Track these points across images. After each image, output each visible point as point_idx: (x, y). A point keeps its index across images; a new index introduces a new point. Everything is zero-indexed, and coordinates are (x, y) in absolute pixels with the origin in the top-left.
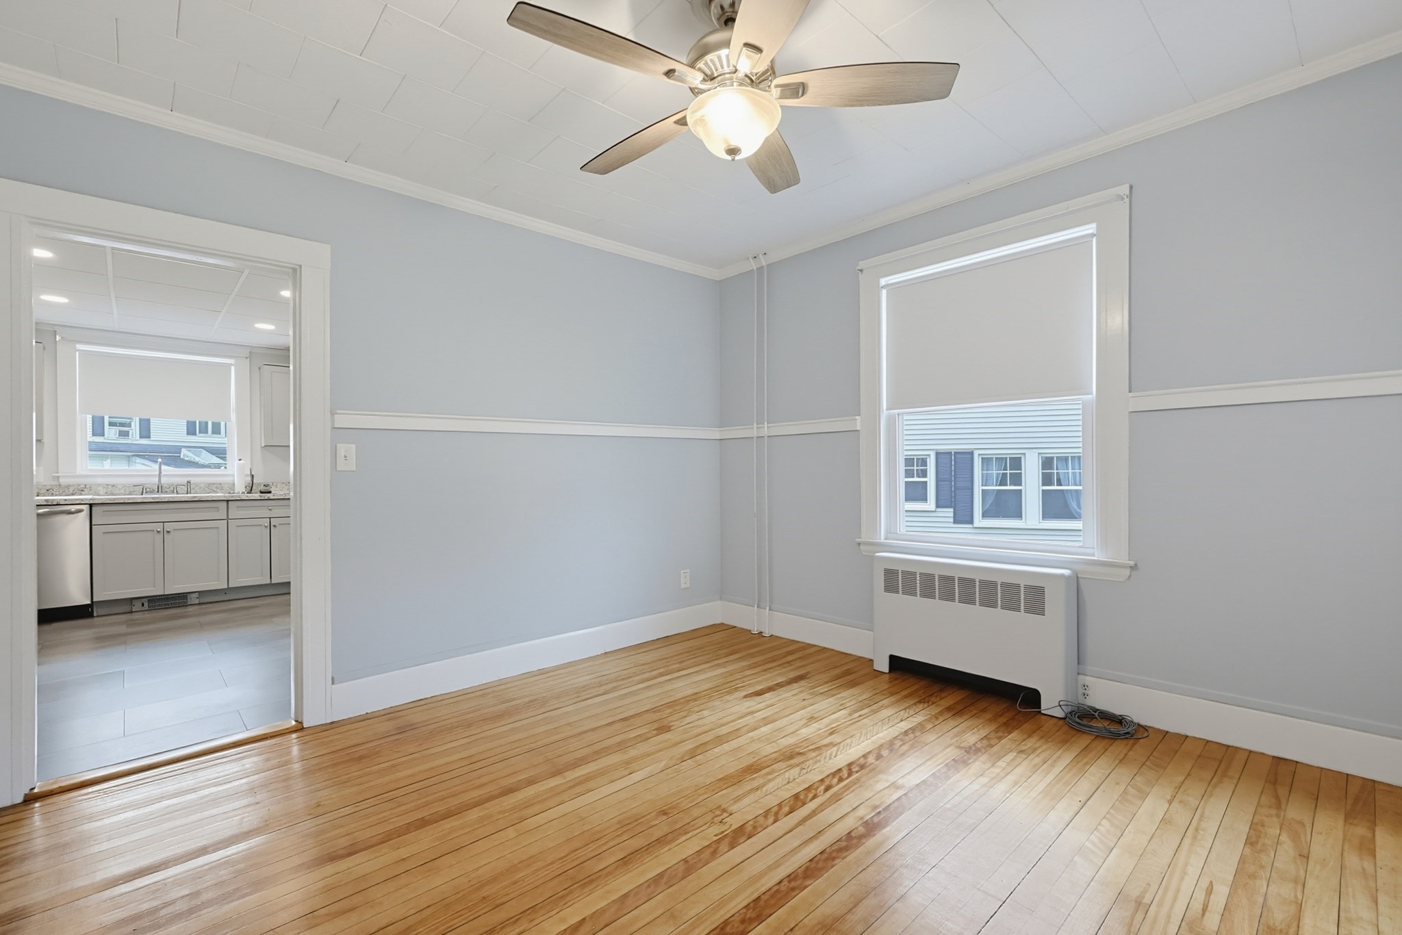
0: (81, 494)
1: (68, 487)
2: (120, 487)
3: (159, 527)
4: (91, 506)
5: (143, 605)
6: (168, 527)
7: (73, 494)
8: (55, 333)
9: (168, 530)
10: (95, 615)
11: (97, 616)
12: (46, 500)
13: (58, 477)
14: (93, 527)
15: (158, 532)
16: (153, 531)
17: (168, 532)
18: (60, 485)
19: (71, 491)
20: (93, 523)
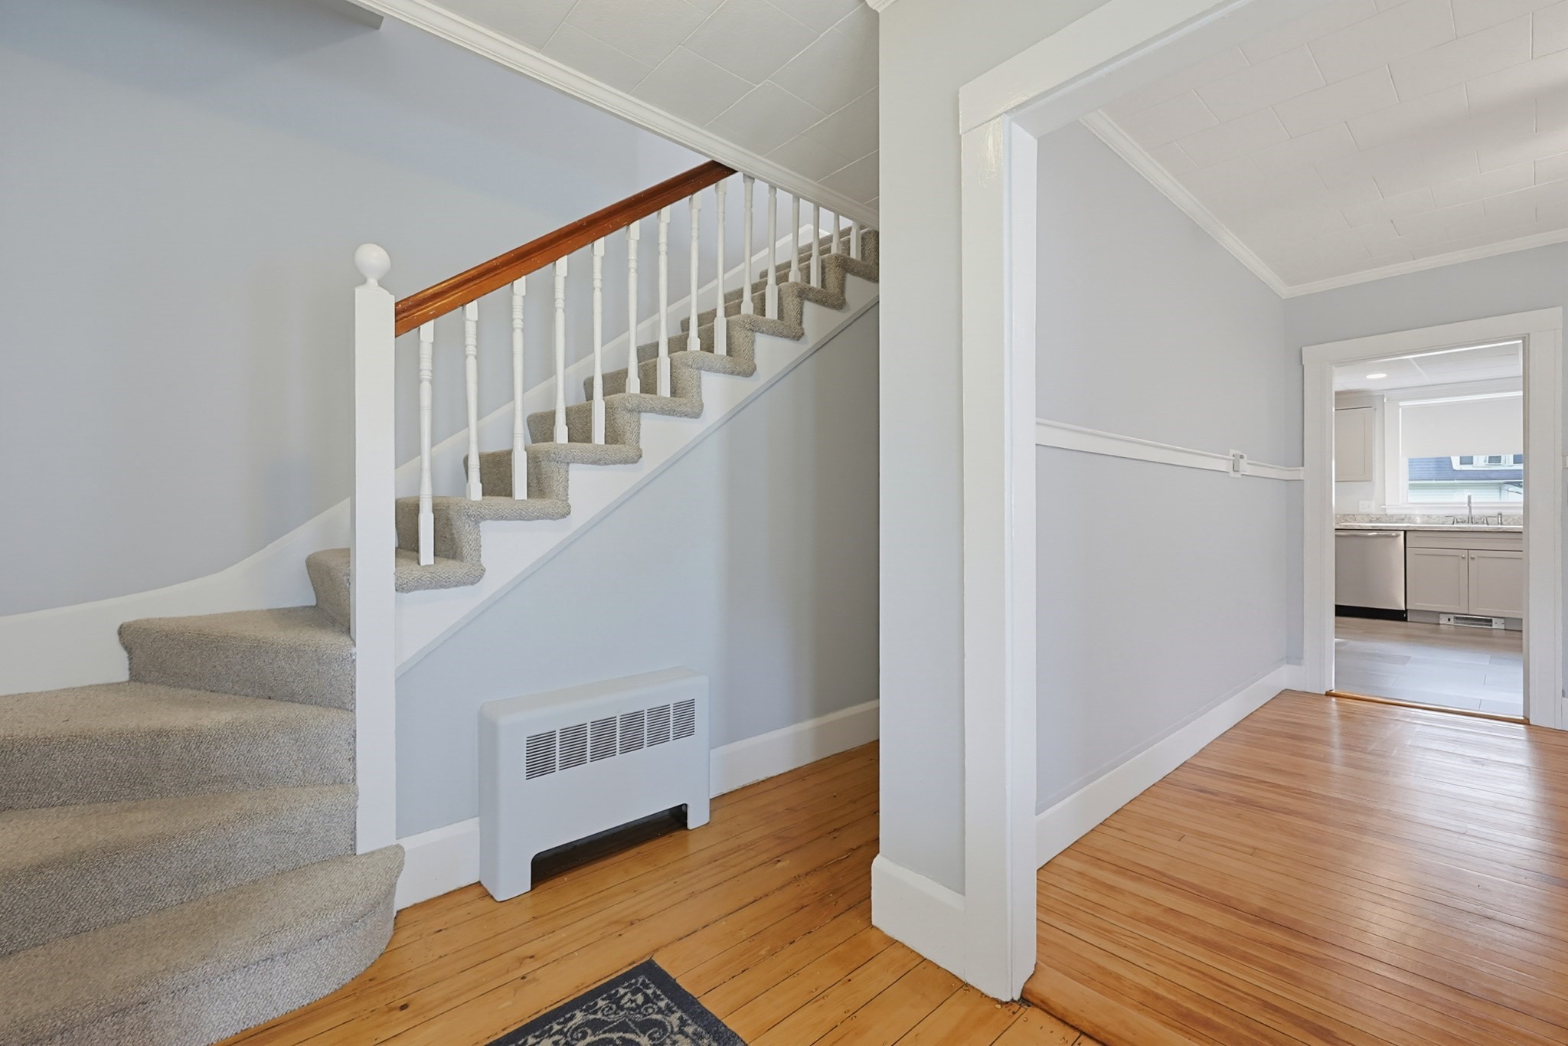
0: (1402, 523)
1: (1392, 516)
2: (1434, 517)
3: (1464, 554)
4: (1405, 532)
5: (1449, 620)
6: (1473, 554)
7: (1396, 522)
8: (1383, 396)
9: (1473, 556)
10: (1409, 620)
11: (1410, 622)
12: (1373, 527)
13: (1385, 509)
14: (1407, 549)
15: (1464, 558)
16: (1458, 556)
17: (1473, 558)
18: (1386, 515)
19: (1395, 520)
20: (1407, 546)
